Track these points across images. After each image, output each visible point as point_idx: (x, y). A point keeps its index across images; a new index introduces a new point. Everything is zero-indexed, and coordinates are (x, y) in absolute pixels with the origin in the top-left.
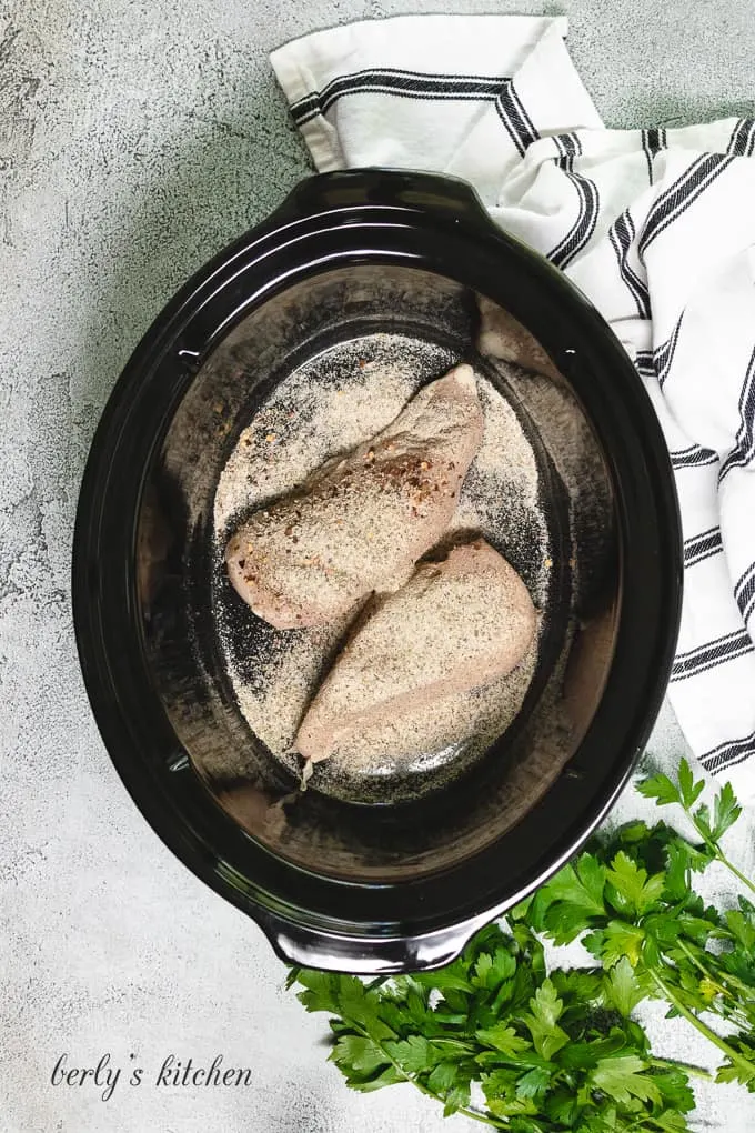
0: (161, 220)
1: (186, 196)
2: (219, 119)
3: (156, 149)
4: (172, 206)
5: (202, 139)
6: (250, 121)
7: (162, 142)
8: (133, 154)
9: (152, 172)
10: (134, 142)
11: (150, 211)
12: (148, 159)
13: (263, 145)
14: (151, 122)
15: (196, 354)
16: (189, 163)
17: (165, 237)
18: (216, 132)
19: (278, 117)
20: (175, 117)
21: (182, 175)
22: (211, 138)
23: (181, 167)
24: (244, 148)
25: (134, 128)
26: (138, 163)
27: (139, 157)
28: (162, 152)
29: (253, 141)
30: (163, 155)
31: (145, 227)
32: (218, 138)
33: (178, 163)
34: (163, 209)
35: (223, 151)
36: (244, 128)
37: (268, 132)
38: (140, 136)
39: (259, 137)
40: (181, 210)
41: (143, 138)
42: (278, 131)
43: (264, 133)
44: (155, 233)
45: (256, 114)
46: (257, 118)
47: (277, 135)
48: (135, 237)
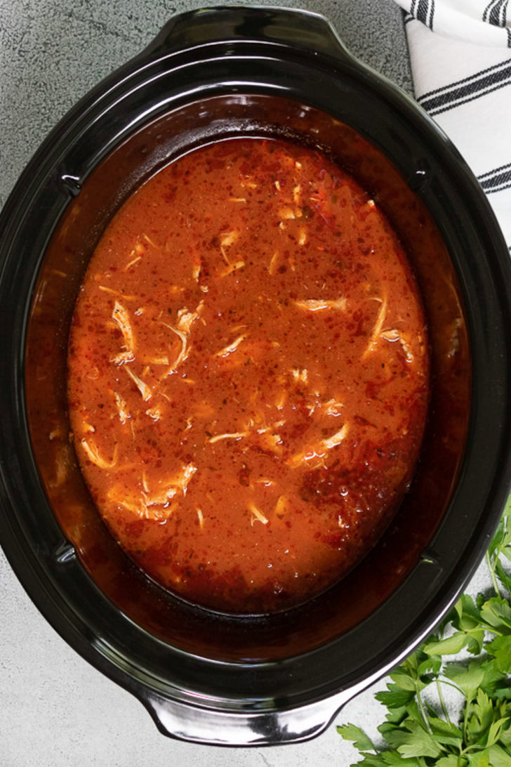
0: (43, 110)
1: (65, 88)
2: (96, 19)
3: (38, 46)
4: (54, 97)
5: (80, 37)
6: (123, 21)
7: (44, 40)
8: (17, 51)
9: (34, 67)
10: (18, 40)
11: (32, 102)
12: (30, 55)
13: (135, 43)
14: (33, 22)
15: (77, 178)
16: (68, 59)
17: (46, 127)
18: (93, 31)
19: (148, 17)
20: (56, 17)
21: (62, 69)
22: (87, 36)
23: (61, 63)
24: (118, 46)
25: (18, 27)
26: (22, 59)
27: (22, 53)
28: (43, 49)
29: (126, 39)
30: (44, 52)
31: (28, 117)
32: (95, 36)
33: (58, 58)
34: (44, 101)
35: (99, 48)
36: (119, 27)
37: (140, 31)
38: (24, 34)
39: (131, 35)
40: (61, 101)
41: (26, 36)
42: (149, 30)
43: (137, 32)
44: (37, 122)
45: (129, 15)
46: (130, 18)
47: (148, 34)
48: (19, 127)
